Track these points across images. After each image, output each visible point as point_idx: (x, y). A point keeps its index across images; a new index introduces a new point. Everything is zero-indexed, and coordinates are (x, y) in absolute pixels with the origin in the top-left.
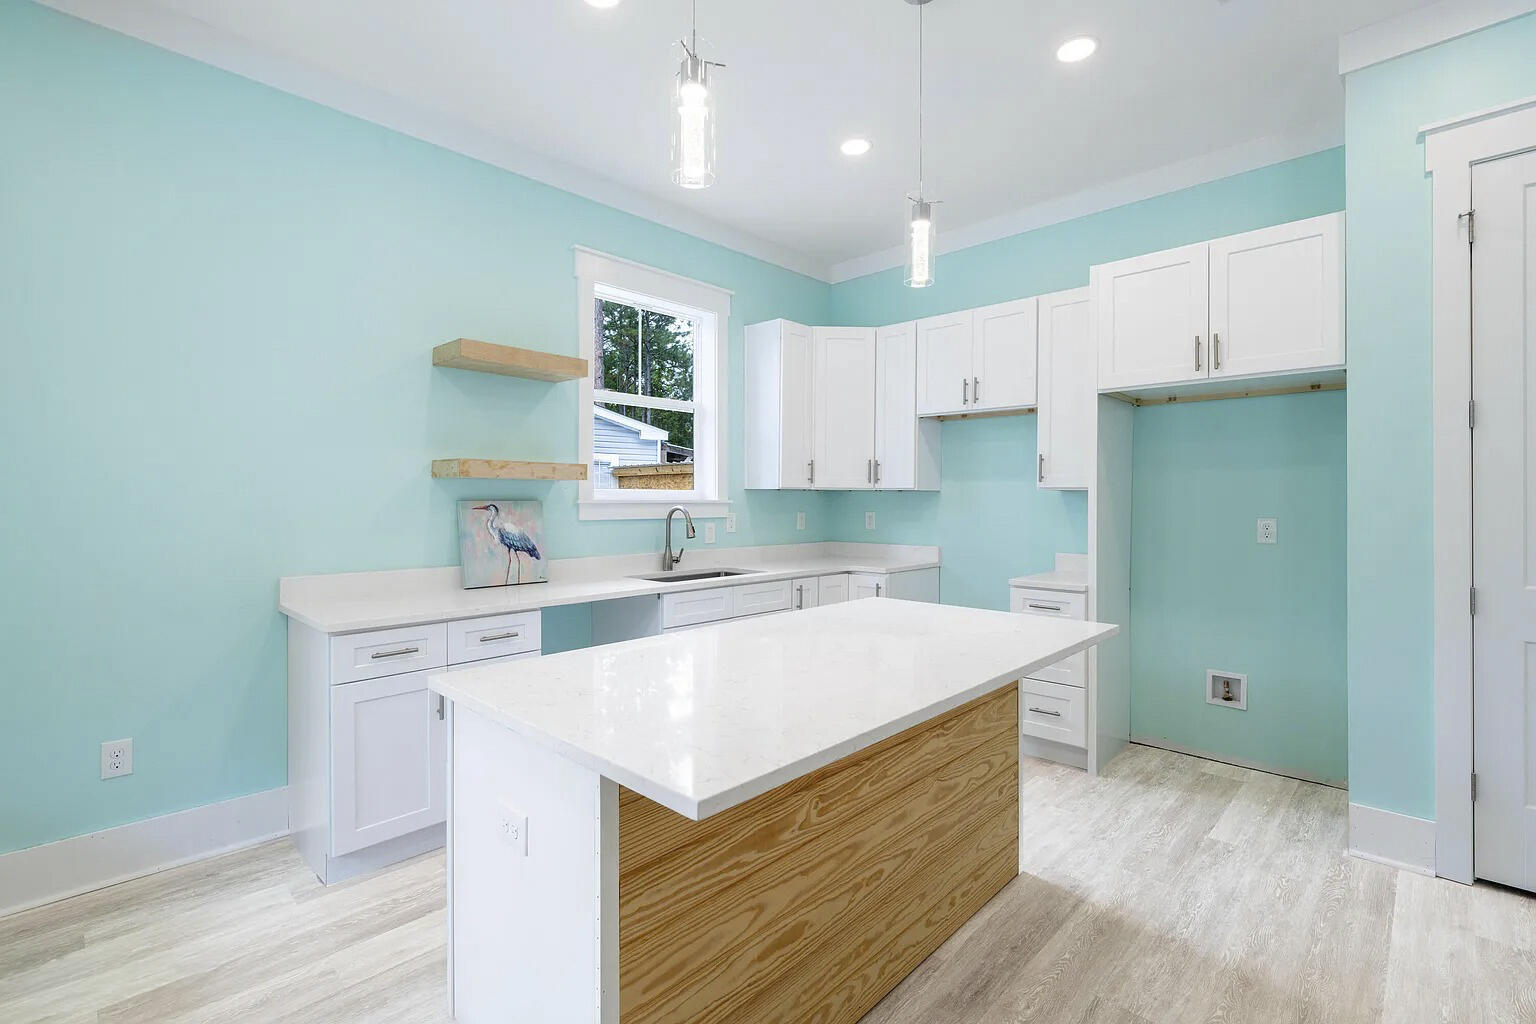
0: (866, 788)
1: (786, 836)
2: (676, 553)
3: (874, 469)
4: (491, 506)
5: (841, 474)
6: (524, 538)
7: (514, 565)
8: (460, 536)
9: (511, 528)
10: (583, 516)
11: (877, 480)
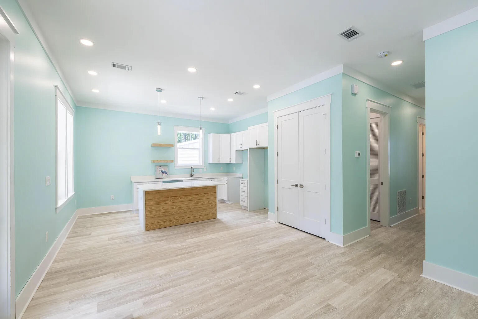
0: (181, 199)
1: (167, 201)
2: (192, 174)
3: (230, 159)
4: (160, 167)
5: (225, 160)
6: (165, 171)
7: (163, 175)
8: (155, 171)
9: (163, 170)
10: (176, 168)
11: (230, 161)
